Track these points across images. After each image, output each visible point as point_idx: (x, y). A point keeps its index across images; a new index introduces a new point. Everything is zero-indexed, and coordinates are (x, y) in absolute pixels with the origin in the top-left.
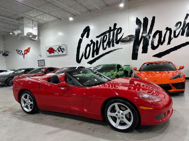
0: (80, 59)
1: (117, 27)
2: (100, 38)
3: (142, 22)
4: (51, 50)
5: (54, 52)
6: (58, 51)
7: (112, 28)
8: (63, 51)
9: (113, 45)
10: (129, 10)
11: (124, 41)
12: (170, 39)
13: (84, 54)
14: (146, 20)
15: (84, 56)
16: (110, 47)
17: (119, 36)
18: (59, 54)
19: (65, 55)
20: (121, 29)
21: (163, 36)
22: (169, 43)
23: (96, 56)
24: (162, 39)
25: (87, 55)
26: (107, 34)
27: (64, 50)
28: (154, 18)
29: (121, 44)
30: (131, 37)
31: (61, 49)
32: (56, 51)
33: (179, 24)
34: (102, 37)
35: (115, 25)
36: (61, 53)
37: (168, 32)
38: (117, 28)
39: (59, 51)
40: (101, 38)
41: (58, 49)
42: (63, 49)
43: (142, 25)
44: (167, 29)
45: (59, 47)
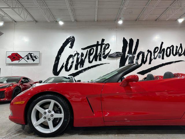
0: (58, 70)
1: (105, 42)
2: (86, 50)
3: (128, 42)
4: (15, 57)
5: (20, 59)
6: (26, 59)
7: (100, 43)
8: (34, 59)
9: (100, 60)
10: (117, 29)
11: (112, 56)
12: (151, 60)
13: (64, 65)
14: (131, 41)
15: (64, 67)
16: (97, 61)
17: (107, 52)
18: (27, 63)
19: (36, 64)
20: (108, 45)
21: (145, 56)
22: (150, 63)
23: (79, 69)
24: (145, 59)
25: (69, 67)
26: (95, 48)
27: (36, 58)
28: (138, 40)
29: (108, 59)
30: (119, 54)
31: (31, 56)
32: (23, 58)
33: (157, 49)
34: (89, 49)
35: (103, 40)
36: (30, 61)
37: (149, 54)
38: (105, 44)
39: (28, 59)
40: (88, 51)
41: (26, 56)
42: (35, 56)
43: (128, 45)
44: (149, 51)
45: (29, 54)
